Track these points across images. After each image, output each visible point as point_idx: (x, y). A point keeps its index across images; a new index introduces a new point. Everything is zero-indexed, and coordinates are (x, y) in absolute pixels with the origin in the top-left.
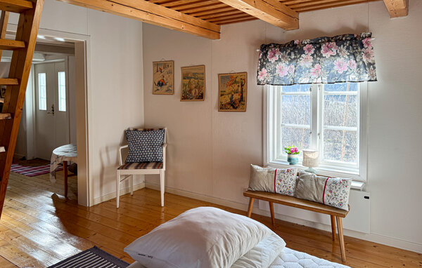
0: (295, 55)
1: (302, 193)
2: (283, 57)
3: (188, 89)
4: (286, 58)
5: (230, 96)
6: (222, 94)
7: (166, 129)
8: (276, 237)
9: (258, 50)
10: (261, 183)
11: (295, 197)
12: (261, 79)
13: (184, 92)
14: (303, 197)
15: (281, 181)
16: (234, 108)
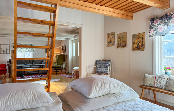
0: (167, 20)
1: (168, 87)
2: (161, 22)
3: (120, 43)
4: (163, 23)
5: (137, 44)
6: (134, 44)
7: (111, 60)
8: (134, 92)
9: (149, 21)
10: (148, 82)
11: (165, 89)
12: (151, 34)
13: (118, 44)
14: (168, 89)
15: (158, 81)
16: (139, 49)
